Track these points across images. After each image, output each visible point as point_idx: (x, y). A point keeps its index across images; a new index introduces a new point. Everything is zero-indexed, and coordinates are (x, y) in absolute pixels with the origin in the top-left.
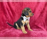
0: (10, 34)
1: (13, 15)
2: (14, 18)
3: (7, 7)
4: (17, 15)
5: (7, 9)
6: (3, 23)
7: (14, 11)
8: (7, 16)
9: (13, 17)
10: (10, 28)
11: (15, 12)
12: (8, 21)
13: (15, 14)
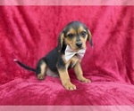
0: (30, 93)
1: (34, 39)
2: (37, 47)
3: (14, 15)
4: (44, 38)
5: (16, 20)
6: (4, 63)
7: (37, 27)
8: (16, 43)
9: (32, 43)
10: (28, 77)
11: (39, 31)
12: (19, 55)
13: (38, 35)
